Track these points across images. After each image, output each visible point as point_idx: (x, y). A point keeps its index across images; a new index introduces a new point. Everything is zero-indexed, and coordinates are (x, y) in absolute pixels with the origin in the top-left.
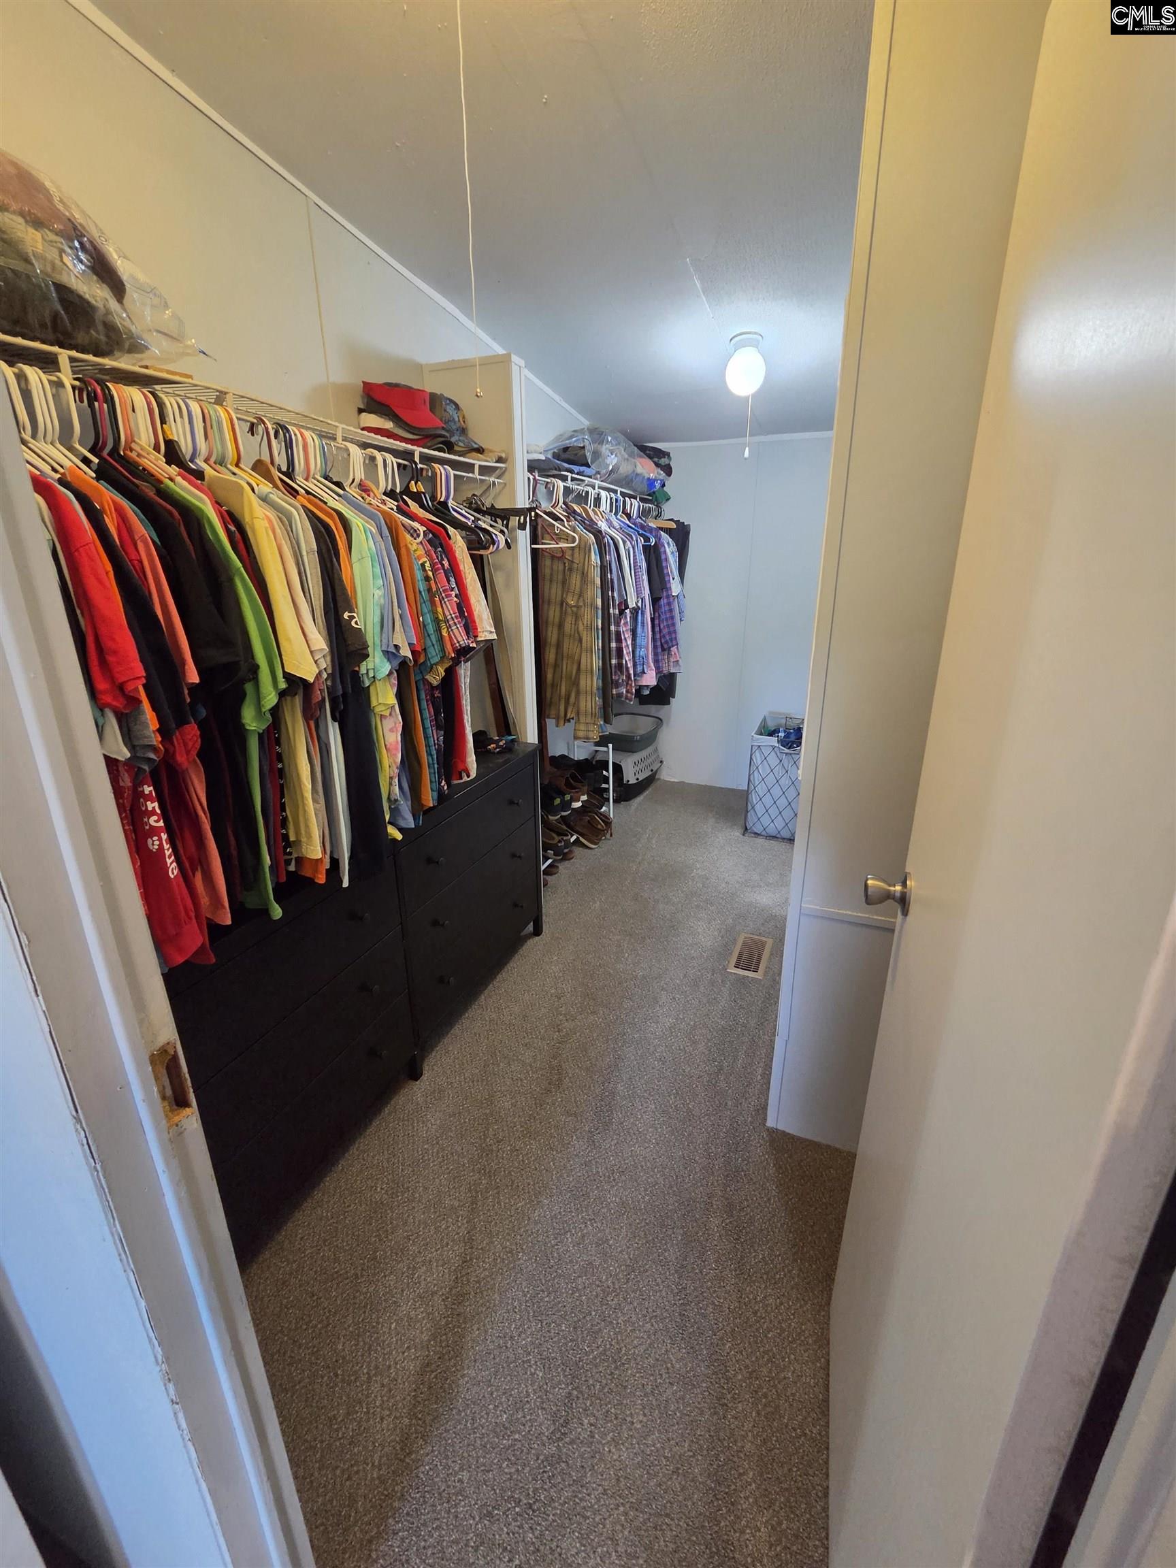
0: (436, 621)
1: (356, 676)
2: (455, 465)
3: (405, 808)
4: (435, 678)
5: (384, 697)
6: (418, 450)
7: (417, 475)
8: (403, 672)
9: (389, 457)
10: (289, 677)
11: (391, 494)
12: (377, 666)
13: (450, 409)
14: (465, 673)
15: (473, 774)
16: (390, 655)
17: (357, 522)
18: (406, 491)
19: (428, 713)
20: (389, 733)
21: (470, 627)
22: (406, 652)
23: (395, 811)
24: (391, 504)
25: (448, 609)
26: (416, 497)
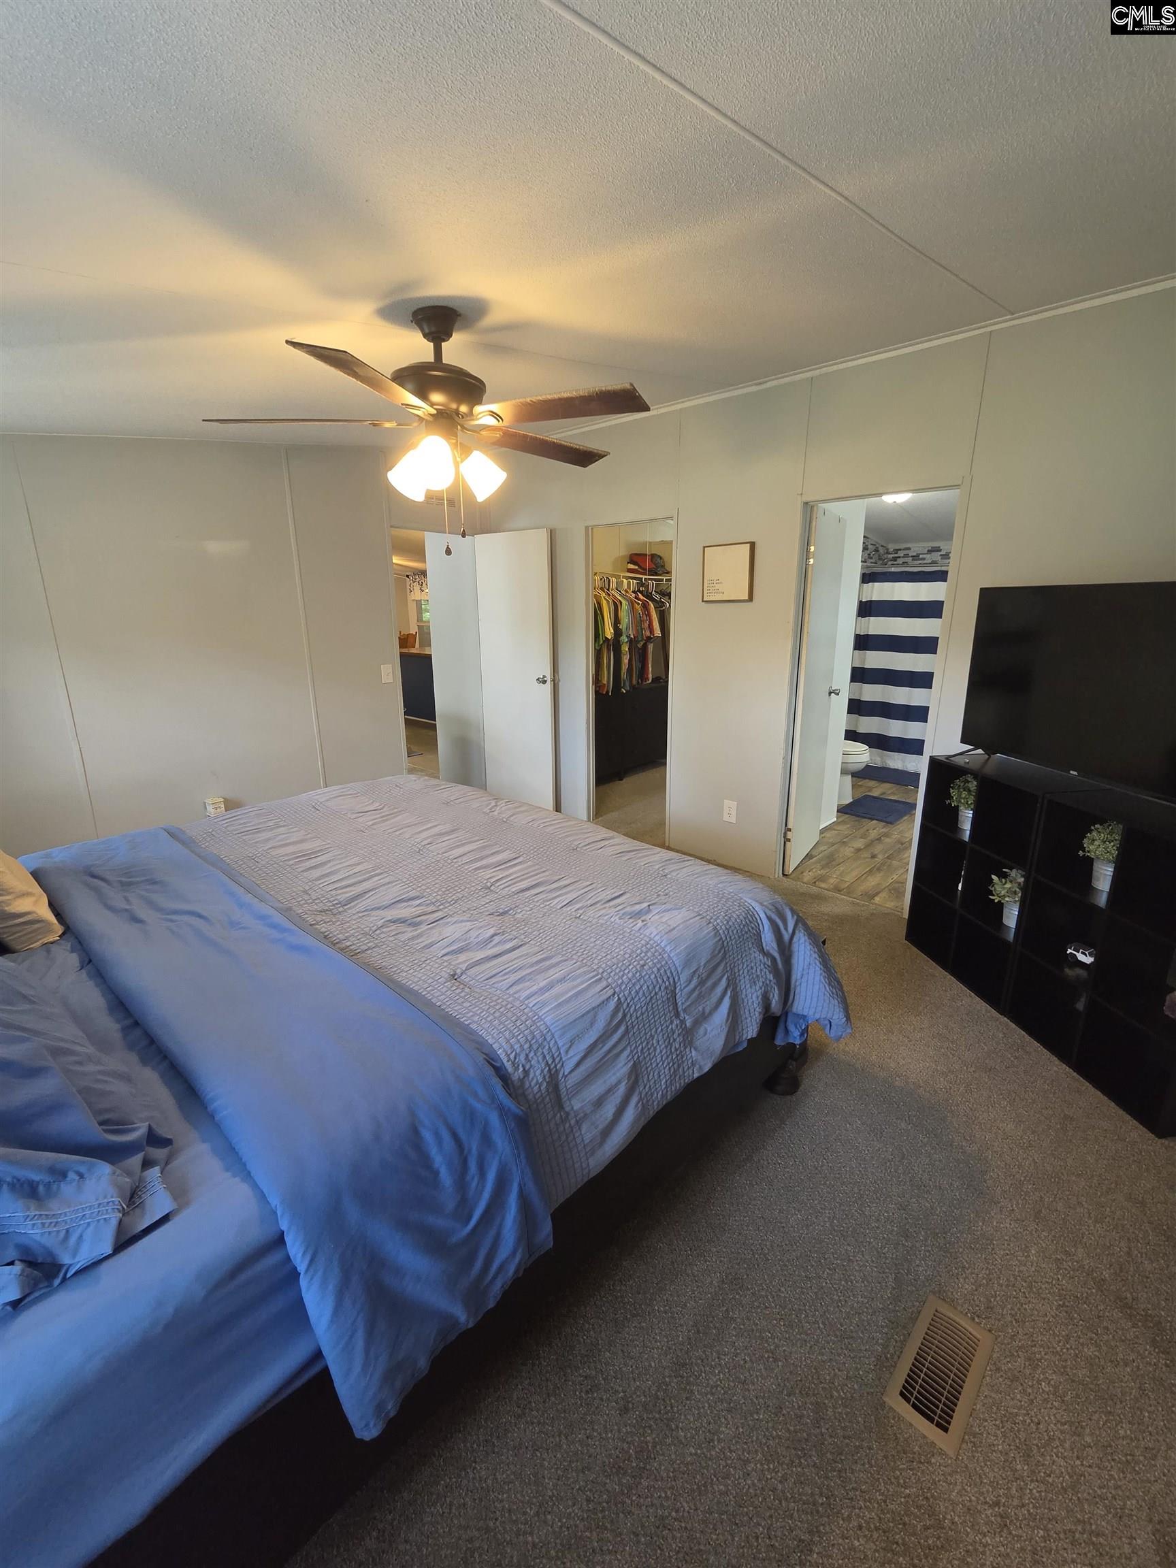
0: (642, 629)
1: (619, 641)
2: (655, 580)
3: (627, 684)
4: (640, 646)
5: (625, 648)
6: (644, 577)
7: (643, 585)
8: (631, 641)
9: (635, 581)
10: (606, 638)
11: (634, 592)
12: (624, 639)
13: (659, 559)
14: (650, 647)
15: (650, 681)
16: (628, 636)
17: (624, 602)
18: (639, 591)
19: (637, 656)
20: (625, 660)
21: (652, 631)
22: (632, 636)
23: (624, 684)
24: (634, 595)
25: (646, 625)
26: (641, 592)
